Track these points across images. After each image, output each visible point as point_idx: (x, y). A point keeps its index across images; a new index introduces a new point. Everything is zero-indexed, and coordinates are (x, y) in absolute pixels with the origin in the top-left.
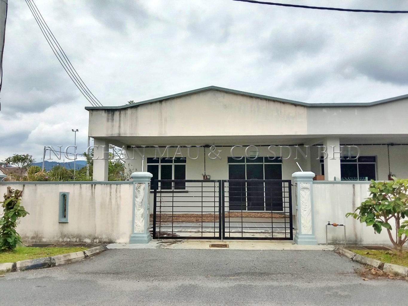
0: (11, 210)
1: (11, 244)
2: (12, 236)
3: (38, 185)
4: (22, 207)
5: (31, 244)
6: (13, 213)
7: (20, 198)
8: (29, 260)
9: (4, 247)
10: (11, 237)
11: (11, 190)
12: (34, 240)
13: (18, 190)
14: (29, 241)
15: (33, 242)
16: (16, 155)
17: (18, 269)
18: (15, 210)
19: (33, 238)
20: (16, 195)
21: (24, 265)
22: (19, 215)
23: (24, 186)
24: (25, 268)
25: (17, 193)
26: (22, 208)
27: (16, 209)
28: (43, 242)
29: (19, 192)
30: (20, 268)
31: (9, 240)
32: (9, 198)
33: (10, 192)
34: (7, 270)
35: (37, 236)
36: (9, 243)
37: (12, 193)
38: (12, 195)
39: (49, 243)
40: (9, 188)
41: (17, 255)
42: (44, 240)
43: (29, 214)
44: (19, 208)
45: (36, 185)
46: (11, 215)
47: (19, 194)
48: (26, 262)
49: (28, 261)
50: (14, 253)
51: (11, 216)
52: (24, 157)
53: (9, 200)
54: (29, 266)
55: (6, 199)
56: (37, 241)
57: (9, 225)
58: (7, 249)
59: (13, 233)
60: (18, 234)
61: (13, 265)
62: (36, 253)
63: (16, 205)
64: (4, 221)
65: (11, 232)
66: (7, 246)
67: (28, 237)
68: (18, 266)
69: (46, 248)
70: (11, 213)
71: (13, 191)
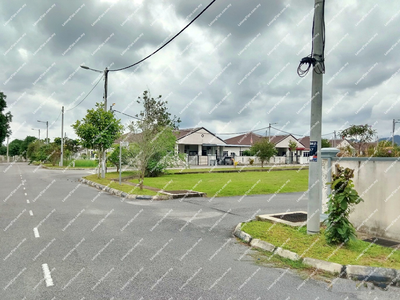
0: (341, 194)
1: (342, 236)
2: (343, 226)
3: (376, 162)
4: (354, 191)
5: (371, 237)
6: (343, 198)
7: (351, 179)
8: (363, 267)
9: (335, 239)
10: (342, 228)
11: (340, 168)
12: (375, 233)
13: (348, 169)
14: (369, 232)
15: (374, 234)
16: (353, 126)
17: (349, 276)
18: (345, 195)
19: (374, 229)
20: (346, 175)
21: (356, 272)
22: (351, 201)
23: (360, 163)
24: (357, 277)
25: (346, 172)
26: (354, 193)
27: (347, 193)
28: (387, 237)
29: (349, 171)
30: (350, 275)
31: (339, 231)
32: (337, 178)
33: (339, 171)
34: (335, 273)
35: (379, 228)
36: (340, 235)
37: (341, 172)
38: (342, 175)
39: (395, 239)
40: (337, 166)
41: (349, 253)
42: (388, 235)
43: (363, 202)
44: (350, 192)
45: (374, 162)
46: (340, 200)
47: (349, 174)
48: (358, 268)
49: (361, 268)
50: (346, 248)
51: (340, 202)
52: (362, 127)
53: (337, 181)
54: (363, 276)
55: (334, 180)
56: (379, 234)
57: (339, 212)
58: (338, 241)
59: (344, 223)
60: (352, 225)
61: (342, 268)
62: (374, 256)
63: (347, 188)
64: (333, 207)
65: (342, 221)
66: (338, 237)
67: (368, 228)
68: (348, 270)
69: (390, 248)
70: (341, 198)
71: (343, 169)
